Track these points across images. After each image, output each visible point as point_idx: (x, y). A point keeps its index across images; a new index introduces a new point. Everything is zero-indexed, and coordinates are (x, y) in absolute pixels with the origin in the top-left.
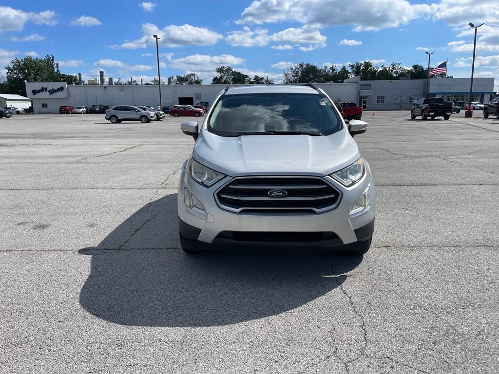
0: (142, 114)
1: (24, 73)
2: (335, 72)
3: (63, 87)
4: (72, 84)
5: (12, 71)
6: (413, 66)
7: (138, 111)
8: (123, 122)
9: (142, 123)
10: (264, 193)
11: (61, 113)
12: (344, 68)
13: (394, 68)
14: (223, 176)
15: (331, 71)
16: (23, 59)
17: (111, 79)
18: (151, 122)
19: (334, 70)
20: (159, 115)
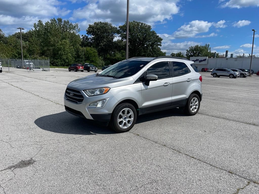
0: (230, 73)
1: (194, 53)
3: (206, 59)
4: (211, 57)
5: (189, 52)
7: (229, 71)
8: (220, 77)
9: (230, 78)
11: (202, 71)
16: (195, 46)
17: (232, 55)
18: (237, 78)
20: (245, 74)
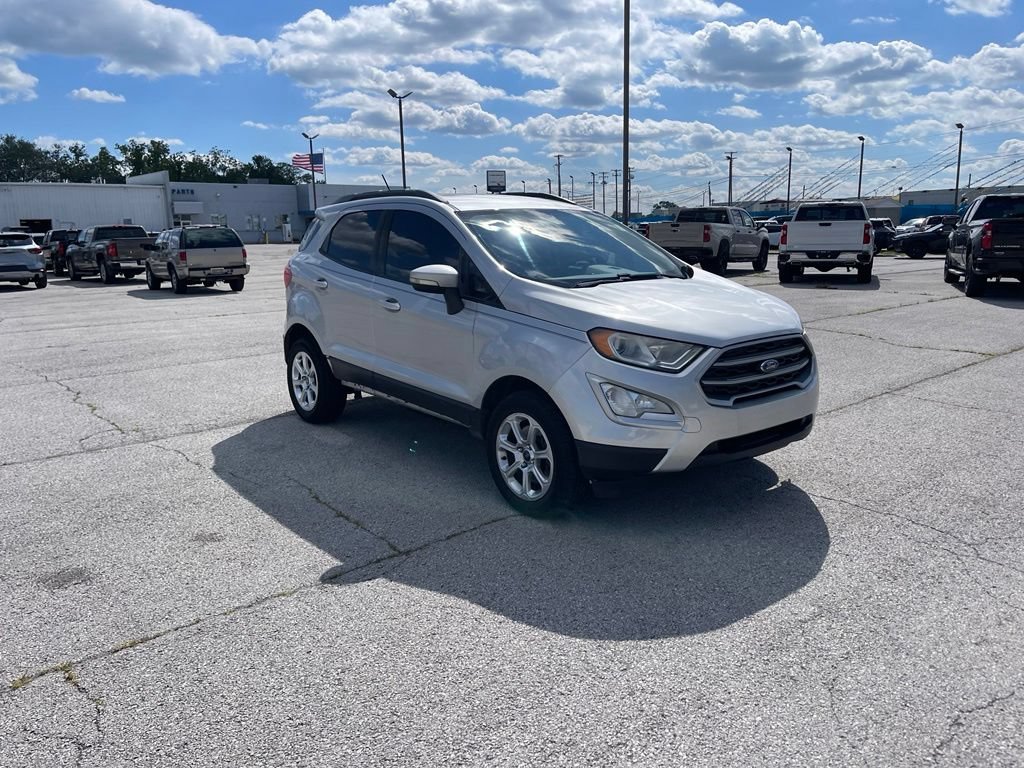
2: (82, 158)
6: (253, 158)
10: (754, 368)
12: (104, 153)
13: (216, 159)
14: (701, 349)
15: (72, 155)
19: (81, 154)
